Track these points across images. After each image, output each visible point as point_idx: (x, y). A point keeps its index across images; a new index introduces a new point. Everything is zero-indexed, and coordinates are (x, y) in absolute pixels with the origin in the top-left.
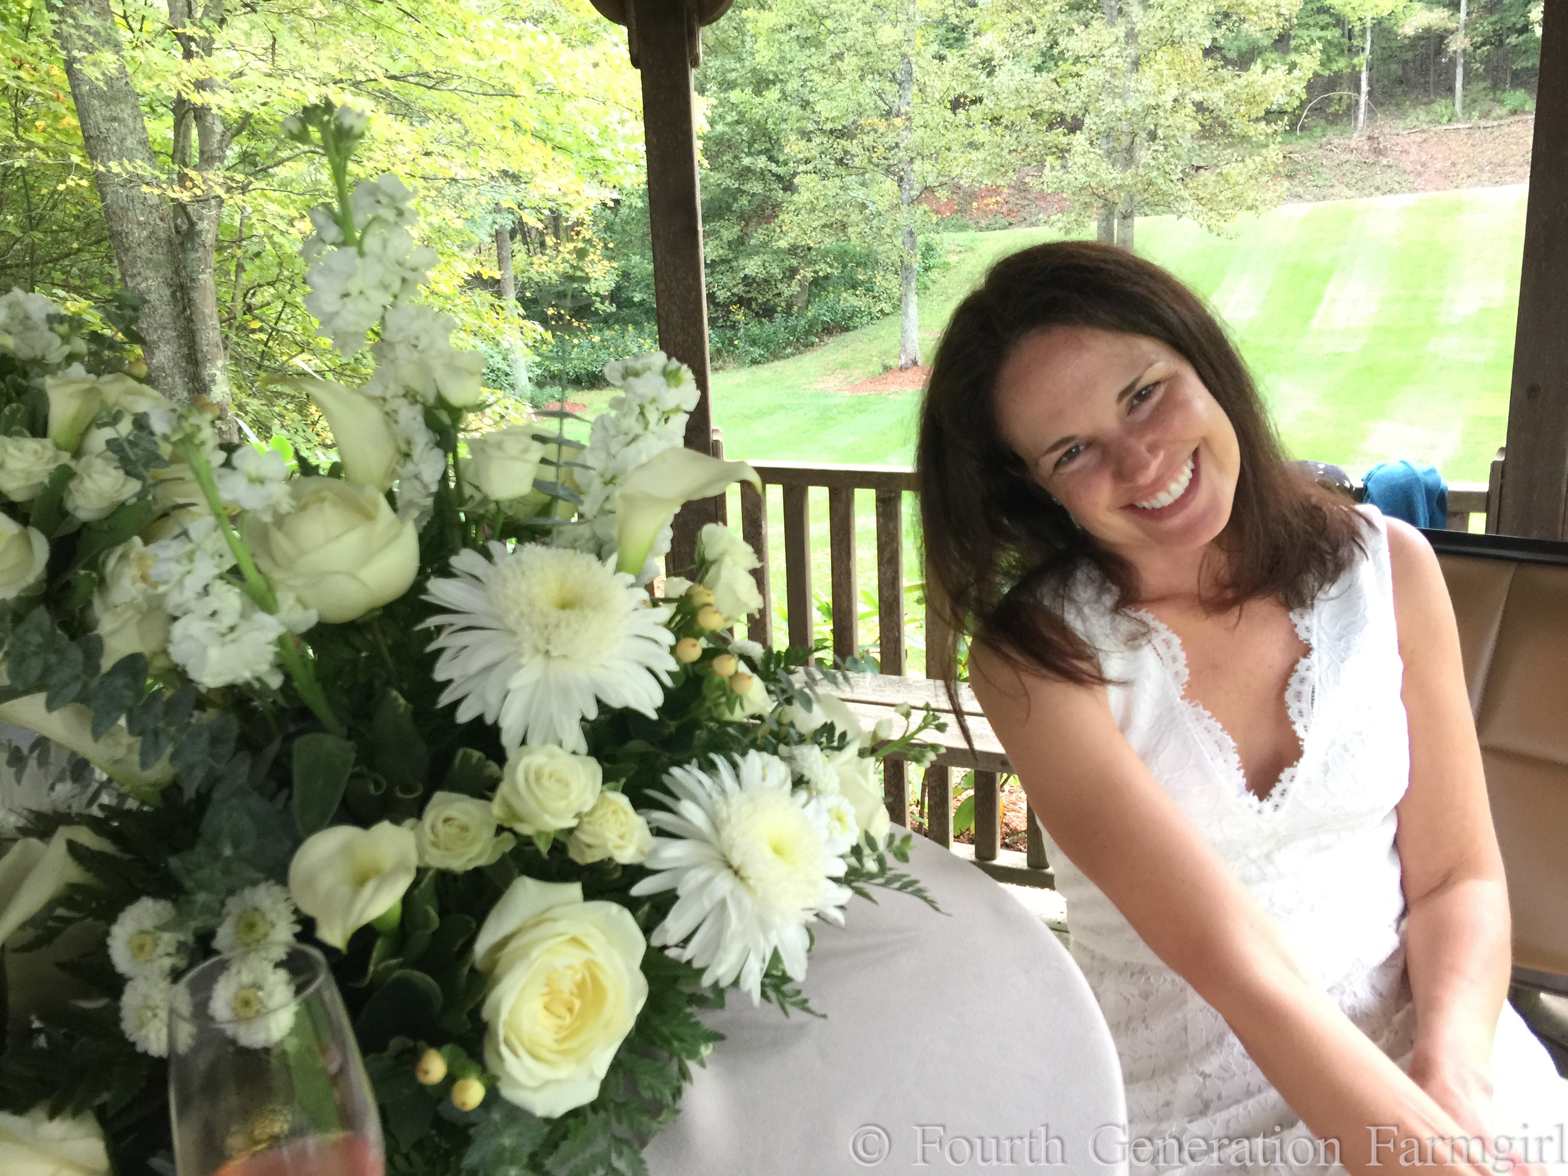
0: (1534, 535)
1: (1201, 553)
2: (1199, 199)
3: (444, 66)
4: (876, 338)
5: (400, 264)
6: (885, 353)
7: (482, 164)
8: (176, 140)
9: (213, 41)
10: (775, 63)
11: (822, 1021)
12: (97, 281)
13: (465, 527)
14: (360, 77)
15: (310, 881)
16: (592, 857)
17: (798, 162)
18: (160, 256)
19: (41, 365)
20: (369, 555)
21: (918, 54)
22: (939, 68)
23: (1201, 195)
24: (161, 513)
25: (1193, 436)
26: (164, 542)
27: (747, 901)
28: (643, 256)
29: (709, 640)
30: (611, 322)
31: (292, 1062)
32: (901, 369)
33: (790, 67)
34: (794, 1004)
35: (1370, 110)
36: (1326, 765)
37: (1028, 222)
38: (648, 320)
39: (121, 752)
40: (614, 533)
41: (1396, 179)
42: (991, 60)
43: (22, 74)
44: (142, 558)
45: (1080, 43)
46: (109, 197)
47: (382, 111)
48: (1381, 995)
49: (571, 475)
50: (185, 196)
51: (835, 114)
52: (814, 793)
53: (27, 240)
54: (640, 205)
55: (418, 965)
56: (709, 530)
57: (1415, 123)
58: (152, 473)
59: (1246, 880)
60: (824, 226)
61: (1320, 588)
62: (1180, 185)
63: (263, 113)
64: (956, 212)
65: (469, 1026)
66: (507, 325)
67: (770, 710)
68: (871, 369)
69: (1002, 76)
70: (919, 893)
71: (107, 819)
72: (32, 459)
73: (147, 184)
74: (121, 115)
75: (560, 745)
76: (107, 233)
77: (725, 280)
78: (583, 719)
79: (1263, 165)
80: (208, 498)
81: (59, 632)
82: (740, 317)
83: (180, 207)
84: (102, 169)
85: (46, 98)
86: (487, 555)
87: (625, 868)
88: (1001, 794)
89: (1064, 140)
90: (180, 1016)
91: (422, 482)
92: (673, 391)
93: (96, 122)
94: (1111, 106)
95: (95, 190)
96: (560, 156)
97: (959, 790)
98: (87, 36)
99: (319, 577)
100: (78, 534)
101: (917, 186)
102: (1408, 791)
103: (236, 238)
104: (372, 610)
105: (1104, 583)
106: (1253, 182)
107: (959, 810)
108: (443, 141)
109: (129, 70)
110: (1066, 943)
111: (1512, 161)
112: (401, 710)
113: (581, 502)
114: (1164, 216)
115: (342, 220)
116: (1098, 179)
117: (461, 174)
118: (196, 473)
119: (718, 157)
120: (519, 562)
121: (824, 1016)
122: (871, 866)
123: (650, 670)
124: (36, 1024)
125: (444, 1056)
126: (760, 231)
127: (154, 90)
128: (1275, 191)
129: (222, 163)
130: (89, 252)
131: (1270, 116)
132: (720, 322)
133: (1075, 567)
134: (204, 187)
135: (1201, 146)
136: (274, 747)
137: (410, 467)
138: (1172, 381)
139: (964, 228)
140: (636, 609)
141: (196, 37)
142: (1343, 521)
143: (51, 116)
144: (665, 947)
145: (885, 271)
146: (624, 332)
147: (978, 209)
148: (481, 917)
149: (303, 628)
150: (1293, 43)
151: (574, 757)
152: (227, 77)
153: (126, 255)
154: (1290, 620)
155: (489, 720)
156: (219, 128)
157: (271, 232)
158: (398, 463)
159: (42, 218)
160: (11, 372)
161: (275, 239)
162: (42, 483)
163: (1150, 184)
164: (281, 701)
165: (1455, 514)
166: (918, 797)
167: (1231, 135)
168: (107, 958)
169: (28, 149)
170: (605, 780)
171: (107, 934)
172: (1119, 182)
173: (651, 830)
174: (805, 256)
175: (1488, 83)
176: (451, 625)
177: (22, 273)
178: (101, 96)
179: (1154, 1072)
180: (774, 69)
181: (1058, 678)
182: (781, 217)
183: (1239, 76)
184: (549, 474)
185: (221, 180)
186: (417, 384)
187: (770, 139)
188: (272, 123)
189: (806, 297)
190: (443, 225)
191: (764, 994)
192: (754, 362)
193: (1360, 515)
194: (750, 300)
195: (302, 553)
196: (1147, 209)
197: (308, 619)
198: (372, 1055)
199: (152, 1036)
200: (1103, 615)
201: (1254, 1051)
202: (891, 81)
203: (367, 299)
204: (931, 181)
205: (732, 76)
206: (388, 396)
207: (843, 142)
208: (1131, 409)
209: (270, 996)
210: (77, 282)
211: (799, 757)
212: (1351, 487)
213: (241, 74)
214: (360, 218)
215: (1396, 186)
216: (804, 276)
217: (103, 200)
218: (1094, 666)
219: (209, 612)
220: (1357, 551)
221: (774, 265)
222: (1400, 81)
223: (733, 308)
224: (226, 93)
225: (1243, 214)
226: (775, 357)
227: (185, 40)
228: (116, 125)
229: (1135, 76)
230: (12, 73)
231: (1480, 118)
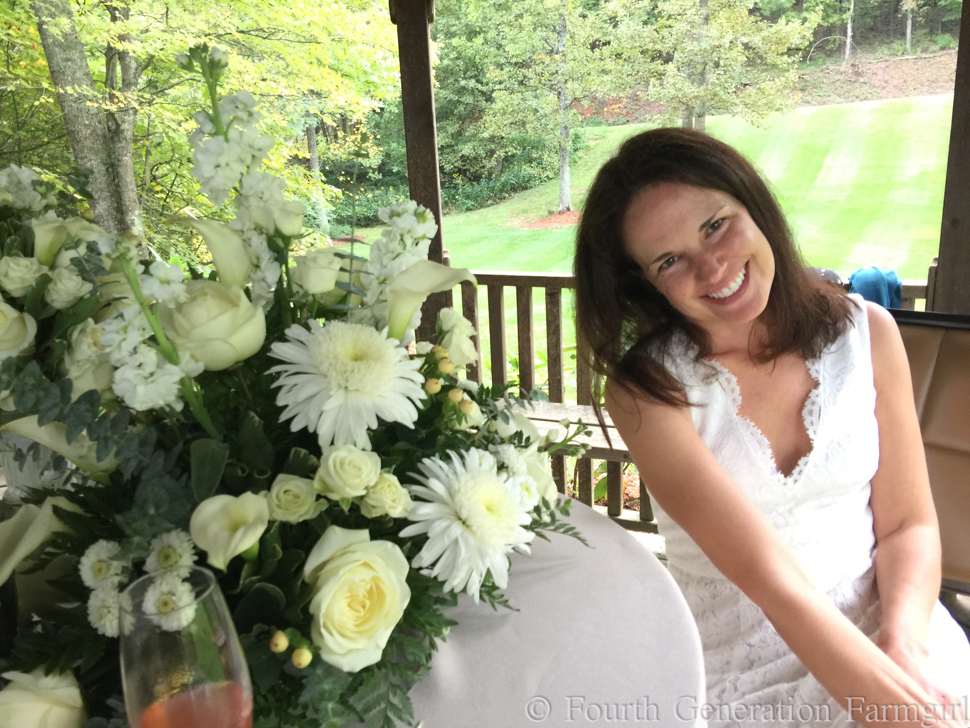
0: (955, 312)
1: (750, 326)
2: (746, 105)
3: (273, 24)
4: (544, 194)
5: (251, 147)
6: (550, 203)
7: (297, 86)
8: (107, 73)
9: (129, 10)
10: (480, 20)
11: (517, 613)
12: (59, 162)
13: (294, 311)
14: (221, 32)
15: (203, 529)
16: (375, 514)
17: (495, 83)
18: (98, 146)
19: (29, 212)
20: (235, 329)
21: (570, 14)
22: (583, 23)
23: (747, 102)
24: (105, 303)
25: (746, 253)
26: (108, 321)
27: (472, 540)
28: (398, 143)
29: (445, 380)
30: (379, 185)
31: (195, 639)
32: (560, 213)
33: (489, 23)
34: (500, 603)
35: (853, 48)
36: (827, 455)
37: (639, 120)
38: (402, 184)
39: (84, 451)
40: (386, 314)
41: (870, 91)
42: (615, 17)
43: (11, 32)
44: (94, 331)
45: (671, 6)
46: (66, 109)
47: (235, 53)
48: (860, 596)
49: (358, 278)
50: (114, 108)
51: (518, 52)
52: (511, 474)
53: (16, 137)
54: (397, 111)
55: (271, 579)
56: (444, 311)
57: (881, 55)
58: (99, 279)
59: (777, 526)
60: (512, 123)
61: (825, 346)
62: (734, 96)
63: (161, 55)
64: (594, 114)
65: (302, 617)
66: (315, 187)
67: (483, 423)
68: (541, 213)
69: (622, 27)
70: (576, 535)
71: (77, 493)
72: (25, 270)
73: (90, 100)
74: (73, 57)
75: (355, 445)
76: (65, 132)
77: (450, 158)
78: (369, 429)
79: (786, 83)
80: (136, 294)
81: (44, 377)
82: (459, 181)
83: (110, 115)
84: (61, 91)
85: (26, 47)
86: (308, 328)
87: (395, 520)
88: (624, 476)
89: (661, 68)
90: (126, 611)
91: (267, 283)
92: (421, 225)
93: (58, 62)
94: (691, 46)
95: (58, 105)
96: (346, 81)
97: (598, 474)
98: (51, 8)
99: (205, 342)
100: (54, 317)
101: (570, 98)
102: (877, 472)
103: (145, 134)
104: (238, 362)
105: (689, 343)
106: (779, 93)
107: (597, 485)
108: (274, 71)
109: (78, 29)
110: (665, 565)
111: (941, 79)
112: (257, 424)
113: (365, 295)
114: (724, 116)
115: (214, 120)
116: (683, 92)
117: (285, 92)
118: (128, 277)
119: (444, 80)
120: (328, 332)
121: (518, 610)
122: (546, 518)
123: (409, 398)
124: (36, 618)
125: (287, 635)
126: (471, 127)
127: (93, 41)
128: (793, 99)
129: (136, 87)
130: (55, 143)
131: (790, 52)
132: (447, 185)
133: (672, 333)
134: (125, 102)
135: (747, 71)
136: (179, 447)
137: (259, 274)
138: (734, 218)
139: (599, 124)
140: (400, 361)
141: (119, 7)
142: (840, 305)
143: (29, 58)
144: (421, 568)
145: (550, 151)
146: (387, 191)
147: (607, 112)
148: (308, 551)
149: (196, 374)
150: (805, 5)
151: (363, 452)
152: (138, 33)
153: (77, 145)
154: (806, 366)
155: (311, 430)
156: (133, 65)
157: (167, 130)
158: (252, 271)
159: (25, 123)
160: (10, 217)
161: (170, 134)
162: (31, 285)
163: (715, 95)
164: (182, 419)
165: (906, 300)
166: (572, 477)
167: (766, 64)
168: (79, 577)
169: (16, 79)
170: (382, 467)
171: (78, 562)
172: (696, 94)
173: (411, 497)
174: (500, 142)
175: (927, 30)
176: (286, 371)
177: (14, 157)
178: (60, 45)
179: (719, 644)
180: (480, 24)
181: (660, 402)
182: (484, 118)
183: (771, 26)
184: (345, 278)
185: (136, 98)
186: (262, 222)
187: (477, 69)
188: (167, 61)
189: (500, 168)
190: (274, 124)
191: (481, 597)
192: (468, 209)
193: (850, 300)
194: (465, 171)
195: (194, 327)
196: (713, 111)
197: (198, 368)
198: (243, 635)
199: (108, 624)
200: (688, 363)
201: (781, 630)
202: (553, 31)
203: (231, 169)
204: (578, 94)
205: (454, 29)
206: (245, 229)
207: (523, 70)
208: (708, 236)
209: (180, 599)
210: (47, 163)
211: (501, 452)
212: (842, 283)
213: (147, 31)
214: (226, 118)
215: (869, 96)
216: (499, 155)
217: (63, 111)
218: (682, 395)
219: (138, 364)
220: (848, 322)
221: (480, 148)
222: (872, 29)
223: (455, 176)
224: (138, 43)
225: (773, 114)
226: (482, 206)
227: (112, 10)
228: (70, 63)
229: (706, 27)
230: (5, 32)
231: (922, 52)
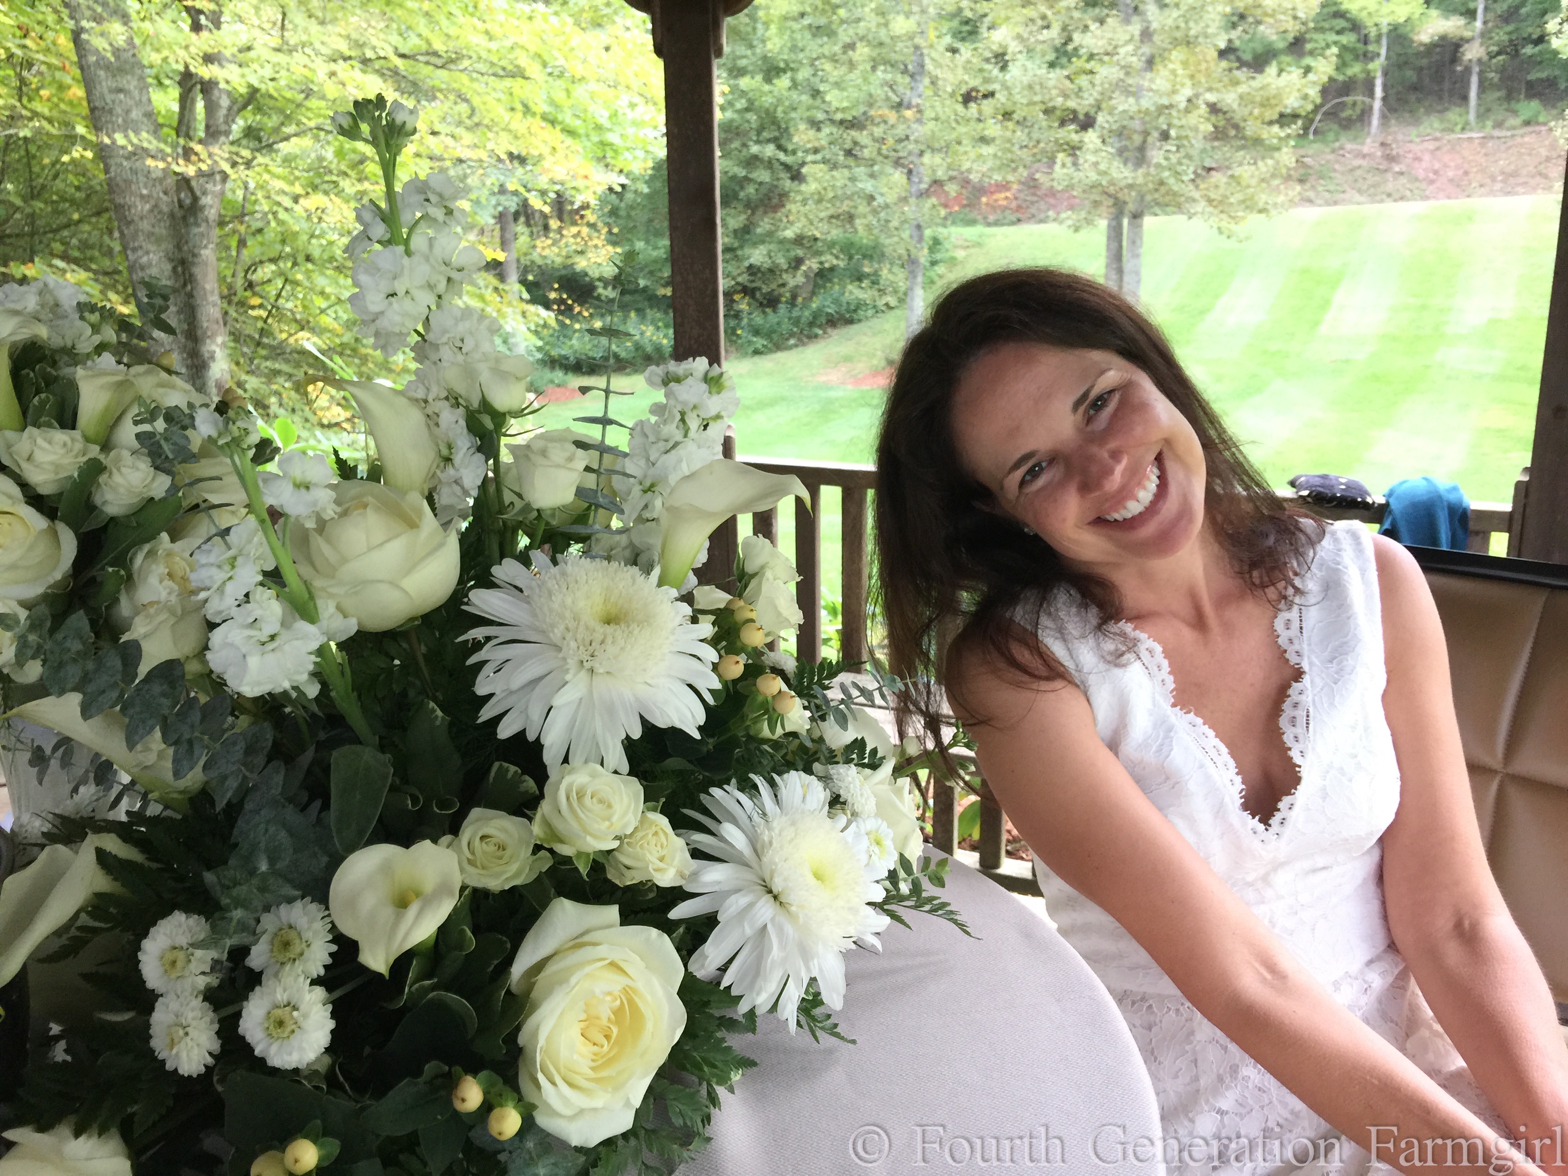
0: (1556, 559)
2: (1210, 201)
3: (454, 45)
4: (881, 333)
5: (446, 264)
6: (890, 347)
7: (489, 146)
8: (181, 114)
9: (221, 12)
10: (786, 50)
11: (851, 1045)
12: (96, 254)
14: (369, 54)
15: (352, 903)
16: (631, 880)
17: (806, 151)
18: (162, 230)
19: (72, 356)
20: (411, 566)
21: (931, 46)
22: (952, 61)
23: (1213, 197)
24: (190, 508)
27: (789, 929)
28: (647, 243)
29: (749, 656)
30: (613, 308)
33: (801, 55)
34: (822, 1028)
35: (1383, 117)
36: (1324, 790)
37: (1037, 218)
39: (151, 758)
40: (656, 542)
41: (1410, 186)
42: (1004, 54)
43: (28, 42)
44: (169, 554)
45: (1094, 40)
46: (112, 169)
49: (610, 482)
50: (191, 171)
51: (845, 104)
52: (851, 815)
53: (28, 210)
54: (645, 190)
55: (455, 986)
57: (1429, 131)
60: (832, 217)
62: (1191, 187)
63: (271, 87)
64: (965, 206)
65: (505, 1051)
66: (511, 309)
67: (806, 727)
68: (875, 362)
69: (1014, 70)
70: (951, 916)
71: (130, 824)
72: (62, 451)
73: (152, 157)
74: (127, 87)
75: (602, 764)
76: (109, 205)
77: (730, 268)
78: (626, 739)
79: (1276, 169)
82: (744, 307)
83: (184, 182)
84: (107, 140)
85: (49, 66)
86: (528, 565)
87: (663, 889)
89: (1075, 137)
91: (463, 488)
92: (715, 398)
93: (102, 93)
94: (1124, 104)
95: (99, 162)
96: (569, 141)
97: (963, 795)
98: (95, 6)
99: (361, 584)
100: (104, 529)
101: (927, 180)
103: (239, 213)
104: (412, 619)
106: (1264, 185)
107: (962, 816)
108: (451, 121)
109: (137, 41)
111: (1524, 172)
112: (439, 724)
114: (1174, 217)
115: (389, 217)
116: (1108, 178)
117: (465, 154)
120: (563, 574)
121: (853, 1042)
122: (905, 888)
123: (690, 686)
124: (55, 1029)
125: (480, 1083)
126: (766, 220)
127: (161, 62)
128: (1287, 195)
129: (227, 138)
130: (89, 223)
131: (1284, 119)
134: (209, 162)
135: (1213, 148)
136: (310, 754)
137: (451, 471)
139: (972, 222)
140: (679, 626)
141: (205, 10)
143: (56, 86)
145: (892, 264)
147: (987, 204)
148: (518, 939)
149: (344, 637)
150: (1308, 46)
151: (616, 777)
152: (235, 50)
153: (128, 227)
155: (531, 737)
156: (225, 102)
157: (275, 208)
158: (438, 466)
159: (43, 188)
160: (40, 361)
161: (279, 215)
162: (71, 477)
163: (1162, 183)
164: (315, 708)
165: (1477, 533)
167: (1244, 138)
168: (138, 973)
169: (30, 119)
170: (646, 800)
171: (137, 948)
172: (1130, 181)
173: (691, 852)
174: (811, 246)
175: (1502, 93)
176: (494, 637)
177: (22, 243)
178: (108, 67)
180: (785, 57)
182: (788, 207)
183: (1253, 78)
184: (591, 481)
185: (227, 156)
186: (460, 388)
187: (779, 128)
188: (279, 98)
189: (810, 287)
191: (799, 1024)
192: (757, 352)
194: (754, 290)
195: (344, 560)
196: (1157, 210)
197: (351, 627)
199: (184, 1055)
202: (902, 73)
203: (413, 299)
204: (940, 174)
205: (743, 63)
206: (430, 398)
207: (852, 133)
209: (305, 1016)
210: (76, 254)
211: (835, 777)
212: (1374, 503)
213: (249, 49)
214: (407, 216)
215: (1408, 193)
216: (810, 267)
217: (107, 171)
219: (250, 620)
221: (780, 255)
222: (1415, 88)
223: (737, 297)
224: (233, 67)
225: (1254, 218)
226: (778, 347)
227: (194, 13)
228: (122, 96)
229: (1149, 75)
230: (18, 41)
231: (1494, 127)
